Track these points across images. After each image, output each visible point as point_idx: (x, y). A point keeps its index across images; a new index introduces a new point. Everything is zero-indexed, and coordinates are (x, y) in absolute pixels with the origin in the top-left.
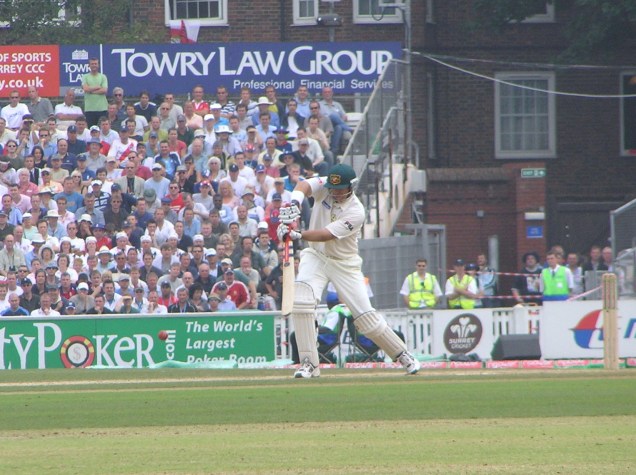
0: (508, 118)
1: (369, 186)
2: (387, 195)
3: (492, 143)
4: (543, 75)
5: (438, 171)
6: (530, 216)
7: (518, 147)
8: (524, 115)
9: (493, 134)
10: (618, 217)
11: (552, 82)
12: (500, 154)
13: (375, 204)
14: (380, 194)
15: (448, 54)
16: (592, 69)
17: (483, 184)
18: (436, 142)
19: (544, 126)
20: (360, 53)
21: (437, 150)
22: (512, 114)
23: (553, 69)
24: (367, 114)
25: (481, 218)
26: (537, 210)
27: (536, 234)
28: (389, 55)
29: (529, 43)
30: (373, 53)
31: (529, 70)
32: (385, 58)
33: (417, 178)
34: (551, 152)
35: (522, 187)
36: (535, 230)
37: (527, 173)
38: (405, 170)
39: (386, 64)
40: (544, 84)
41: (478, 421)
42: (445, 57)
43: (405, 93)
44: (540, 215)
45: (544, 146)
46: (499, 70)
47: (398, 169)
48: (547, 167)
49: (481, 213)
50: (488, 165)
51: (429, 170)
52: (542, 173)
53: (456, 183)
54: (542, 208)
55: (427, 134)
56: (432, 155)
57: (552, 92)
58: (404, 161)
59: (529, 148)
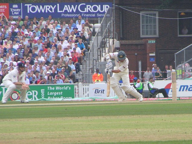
0: (144, 25)
1: (103, 46)
2: (108, 48)
3: (140, 33)
4: (155, 12)
5: (123, 41)
6: (151, 55)
7: (147, 34)
8: (149, 24)
9: (140, 30)
10: (177, 55)
11: (157, 14)
12: (142, 36)
13: (104, 51)
14: (106, 48)
15: (126, 6)
16: (169, 10)
17: (137, 45)
18: (123, 32)
19: (155, 28)
20: (100, 6)
21: (123, 35)
22: (145, 24)
23: (158, 11)
24: (102, 24)
25: (136, 55)
26: (153, 53)
27: (152, 60)
28: (109, 6)
29: (150, 3)
30: (104, 6)
31: (151, 11)
32: (107, 7)
33: (117, 43)
34: (157, 35)
35: (148, 46)
36: (152, 59)
37: (150, 42)
38: (113, 41)
39: (107, 9)
40: (155, 15)
41: (134, 116)
42: (125, 7)
43: (113, 18)
44: (154, 55)
45: (155, 34)
46: (141, 11)
47: (111, 40)
48: (156, 40)
49: (136, 54)
50: (139, 39)
51: (120, 41)
52: (154, 42)
53: (129, 45)
54: (154, 52)
55: (120, 30)
56: (121, 36)
57: (157, 17)
58: (113, 38)
59: (151, 34)
